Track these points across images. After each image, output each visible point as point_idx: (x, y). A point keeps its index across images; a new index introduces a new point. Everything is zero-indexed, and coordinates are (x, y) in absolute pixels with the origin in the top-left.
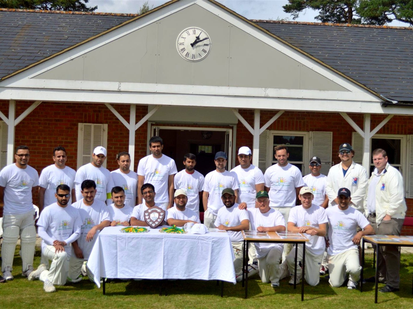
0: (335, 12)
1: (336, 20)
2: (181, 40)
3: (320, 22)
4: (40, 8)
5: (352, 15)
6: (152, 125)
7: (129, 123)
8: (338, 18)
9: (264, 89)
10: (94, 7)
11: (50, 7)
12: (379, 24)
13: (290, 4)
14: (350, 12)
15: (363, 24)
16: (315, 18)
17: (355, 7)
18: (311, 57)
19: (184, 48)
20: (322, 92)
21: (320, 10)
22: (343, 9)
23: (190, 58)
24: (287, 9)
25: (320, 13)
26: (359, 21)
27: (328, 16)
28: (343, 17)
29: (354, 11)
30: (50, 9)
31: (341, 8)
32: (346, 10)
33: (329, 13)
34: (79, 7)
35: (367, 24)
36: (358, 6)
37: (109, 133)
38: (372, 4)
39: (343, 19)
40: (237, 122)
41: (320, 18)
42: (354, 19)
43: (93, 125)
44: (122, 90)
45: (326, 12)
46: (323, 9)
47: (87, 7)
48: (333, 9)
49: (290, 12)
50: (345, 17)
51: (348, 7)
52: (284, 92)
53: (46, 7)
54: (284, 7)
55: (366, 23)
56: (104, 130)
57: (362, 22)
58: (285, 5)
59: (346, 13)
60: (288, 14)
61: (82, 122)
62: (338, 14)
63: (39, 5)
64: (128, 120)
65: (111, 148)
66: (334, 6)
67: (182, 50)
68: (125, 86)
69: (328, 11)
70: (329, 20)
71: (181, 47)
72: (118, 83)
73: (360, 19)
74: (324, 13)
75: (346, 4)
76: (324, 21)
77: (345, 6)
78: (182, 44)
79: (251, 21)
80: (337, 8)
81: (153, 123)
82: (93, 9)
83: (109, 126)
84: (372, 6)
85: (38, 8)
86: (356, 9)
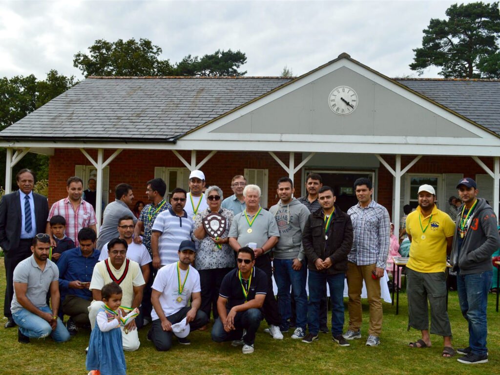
0: (457, 68)
1: (457, 75)
2: (332, 98)
3: (443, 77)
4: (200, 75)
5: (472, 70)
6: (306, 169)
7: (289, 168)
8: (459, 73)
9: (404, 137)
10: (244, 72)
11: (208, 73)
12: (497, 77)
13: (416, 62)
14: (471, 67)
15: (483, 78)
16: (438, 74)
17: (475, 63)
18: (445, 108)
19: (335, 104)
20: (456, 139)
21: (443, 67)
22: (464, 65)
23: (340, 112)
24: (413, 67)
25: (443, 69)
26: (478, 76)
27: (450, 72)
28: (464, 72)
29: (474, 66)
30: (208, 75)
31: (462, 65)
32: (467, 66)
33: (451, 69)
34: (231, 72)
35: (487, 78)
36: (478, 62)
37: (269, 177)
38: (491, 60)
39: (464, 74)
40: (379, 166)
41: (443, 74)
42: (475, 74)
43: (256, 170)
44: (283, 140)
45: (448, 68)
46: (445, 66)
47: (239, 72)
48: (455, 65)
49: (415, 70)
50: (465, 72)
51: (468, 63)
52: (422, 140)
53: (205, 74)
54: (410, 66)
55: (485, 76)
56: (265, 175)
57: (482, 76)
58: (411, 64)
59: (466, 68)
60: (414, 71)
61: (247, 168)
62: (459, 69)
63: (200, 72)
64: (288, 166)
65: (272, 189)
66: (455, 63)
67: (333, 105)
68: (286, 137)
69: (450, 67)
70: (451, 76)
71: (333, 103)
72: (280, 134)
73: (480, 74)
74: (446, 69)
75: (466, 61)
76: (447, 76)
77: (466, 63)
78: (333, 100)
79: (392, 79)
80: (458, 65)
81: (307, 168)
82: (243, 74)
83: (269, 171)
84: (491, 62)
85: (198, 74)
86: (477, 65)
